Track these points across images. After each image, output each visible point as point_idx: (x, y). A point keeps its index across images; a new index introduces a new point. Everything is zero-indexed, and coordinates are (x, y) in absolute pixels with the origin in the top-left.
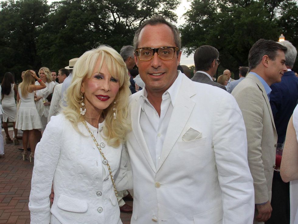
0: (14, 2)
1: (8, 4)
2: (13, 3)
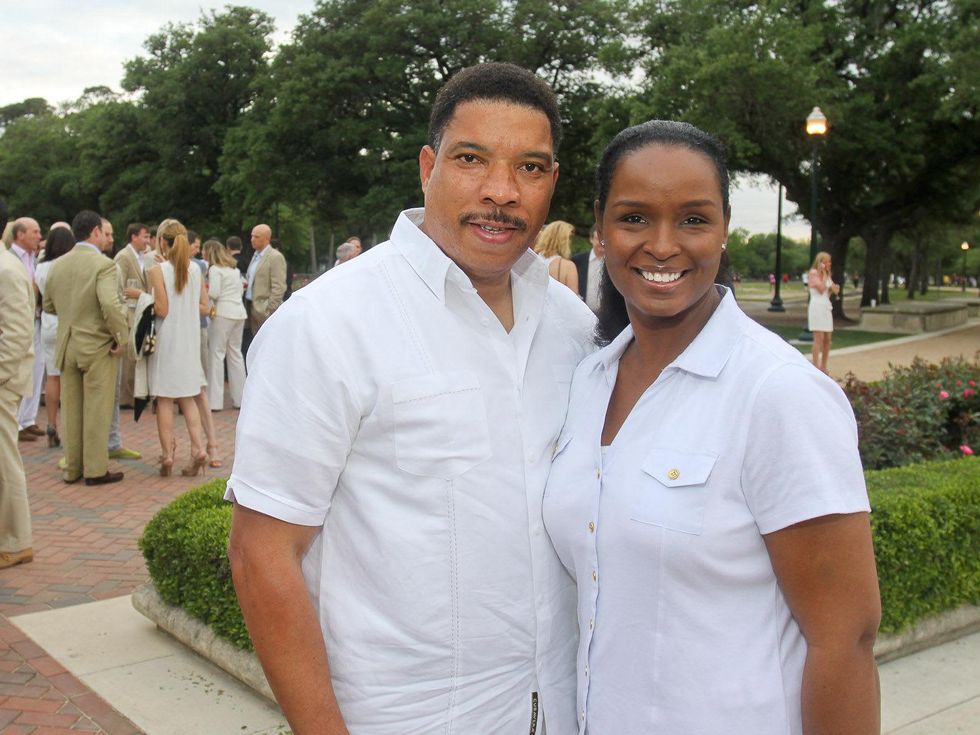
0: (181, 36)
1: (169, 42)
2: (179, 38)
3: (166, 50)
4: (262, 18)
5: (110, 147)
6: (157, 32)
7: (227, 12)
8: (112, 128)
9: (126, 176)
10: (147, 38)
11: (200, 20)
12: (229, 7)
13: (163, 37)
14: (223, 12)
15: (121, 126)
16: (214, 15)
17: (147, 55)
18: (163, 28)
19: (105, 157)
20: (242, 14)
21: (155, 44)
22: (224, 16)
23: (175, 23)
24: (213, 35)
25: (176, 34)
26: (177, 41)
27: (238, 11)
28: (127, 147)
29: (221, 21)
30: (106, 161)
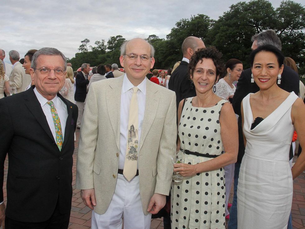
3: (181, 26)
4: (207, 17)
5: (167, 51)
6: (179, 21)
8: (168, 46)
9: (169, 58)
10: (176, 23)
11: (191, 18)
12: (199, 14)
13: (181, 23)
15: (170, 45)
16: (194, 17)
17: (176, 27)
18: (181, 20)
19: (165, 53)
20: (202, 16)
21: (178, 24)
22: (197, 17)
23: (184, 19)
24: (196, 22)
25: (184, 22)
26: (184, 24)
27: (201, 16)
28: (171, 50)
29: (196, 18)
30: (165, 54)
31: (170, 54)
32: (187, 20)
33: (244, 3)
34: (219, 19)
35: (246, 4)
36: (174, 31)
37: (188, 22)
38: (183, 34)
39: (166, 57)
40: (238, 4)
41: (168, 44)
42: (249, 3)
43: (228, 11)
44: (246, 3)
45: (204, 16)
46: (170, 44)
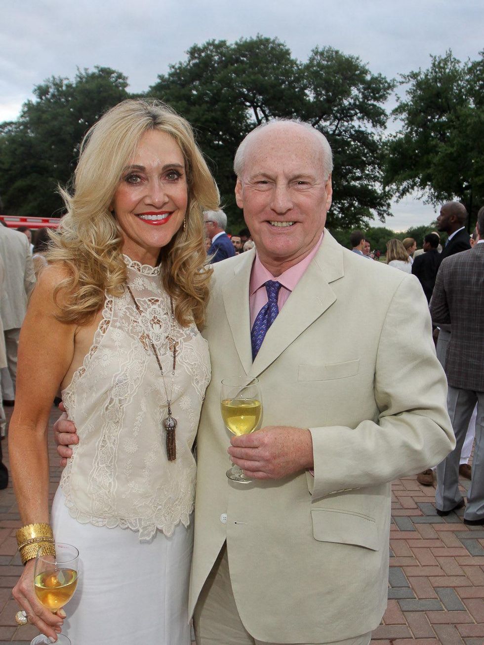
0: (61, 87)
1: (51, 90)
2: (60, 89)
3: (49, 96)
4: (120, 76)
5: (13, 163)
6: (43, 84)
7: (96, 71)
8: (16, 150)
9: (20, 183)
10: (36, 88)
11: (77, 75)
12: (97, 67)
13: (48, 87)
14: (92, 70)
15: (22, 148)
16: (86, 73)
17: (35, 100)
18: (48, 81)
19: (9, 170)
20: (106, 73)
21: (42, 91)
22: (93, 74)
23: (56, 77)
24: (92, 86)
25: (58, 85)
26: (58, 90)
27: (103, 70)
28: (26, 163)
29: (93, 76)
30: (10, 172)
31: (24, 174)
32: (65, 82)
33: (223, 44)
34: (159, 81)
35: (227, 47)
36: (30, 109)
37: (69, 86)
38: (60, 118)
39: (12, 180)
40: (209, 44)
41: (14, 146)
42: (236, 44)
43: (181, 63)
44: (228, 44)
45: (113, 72)
46: (22, 145)
